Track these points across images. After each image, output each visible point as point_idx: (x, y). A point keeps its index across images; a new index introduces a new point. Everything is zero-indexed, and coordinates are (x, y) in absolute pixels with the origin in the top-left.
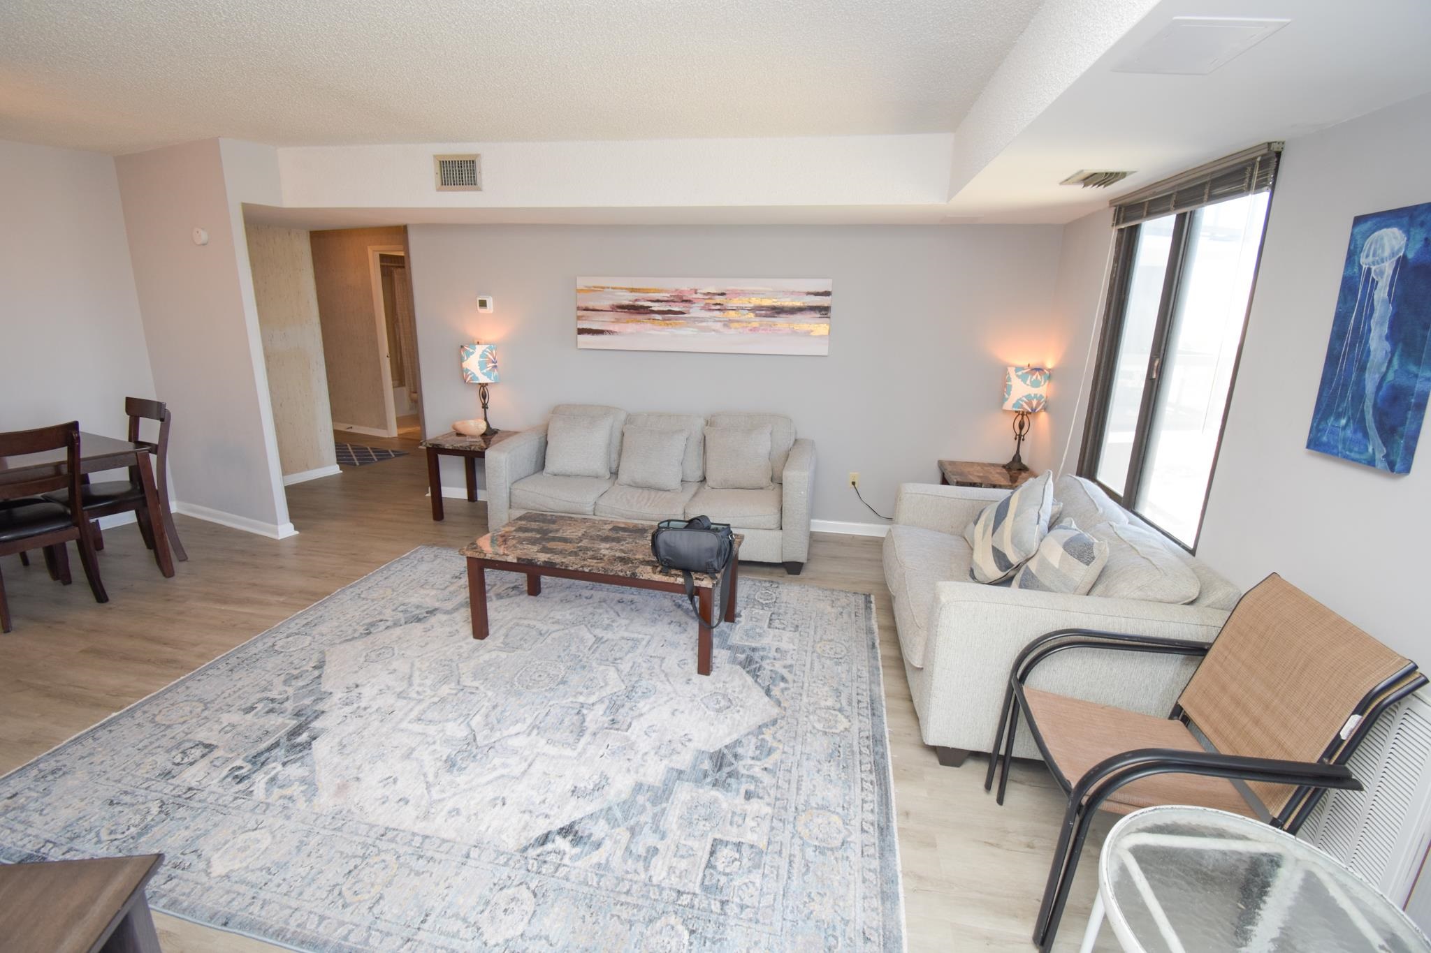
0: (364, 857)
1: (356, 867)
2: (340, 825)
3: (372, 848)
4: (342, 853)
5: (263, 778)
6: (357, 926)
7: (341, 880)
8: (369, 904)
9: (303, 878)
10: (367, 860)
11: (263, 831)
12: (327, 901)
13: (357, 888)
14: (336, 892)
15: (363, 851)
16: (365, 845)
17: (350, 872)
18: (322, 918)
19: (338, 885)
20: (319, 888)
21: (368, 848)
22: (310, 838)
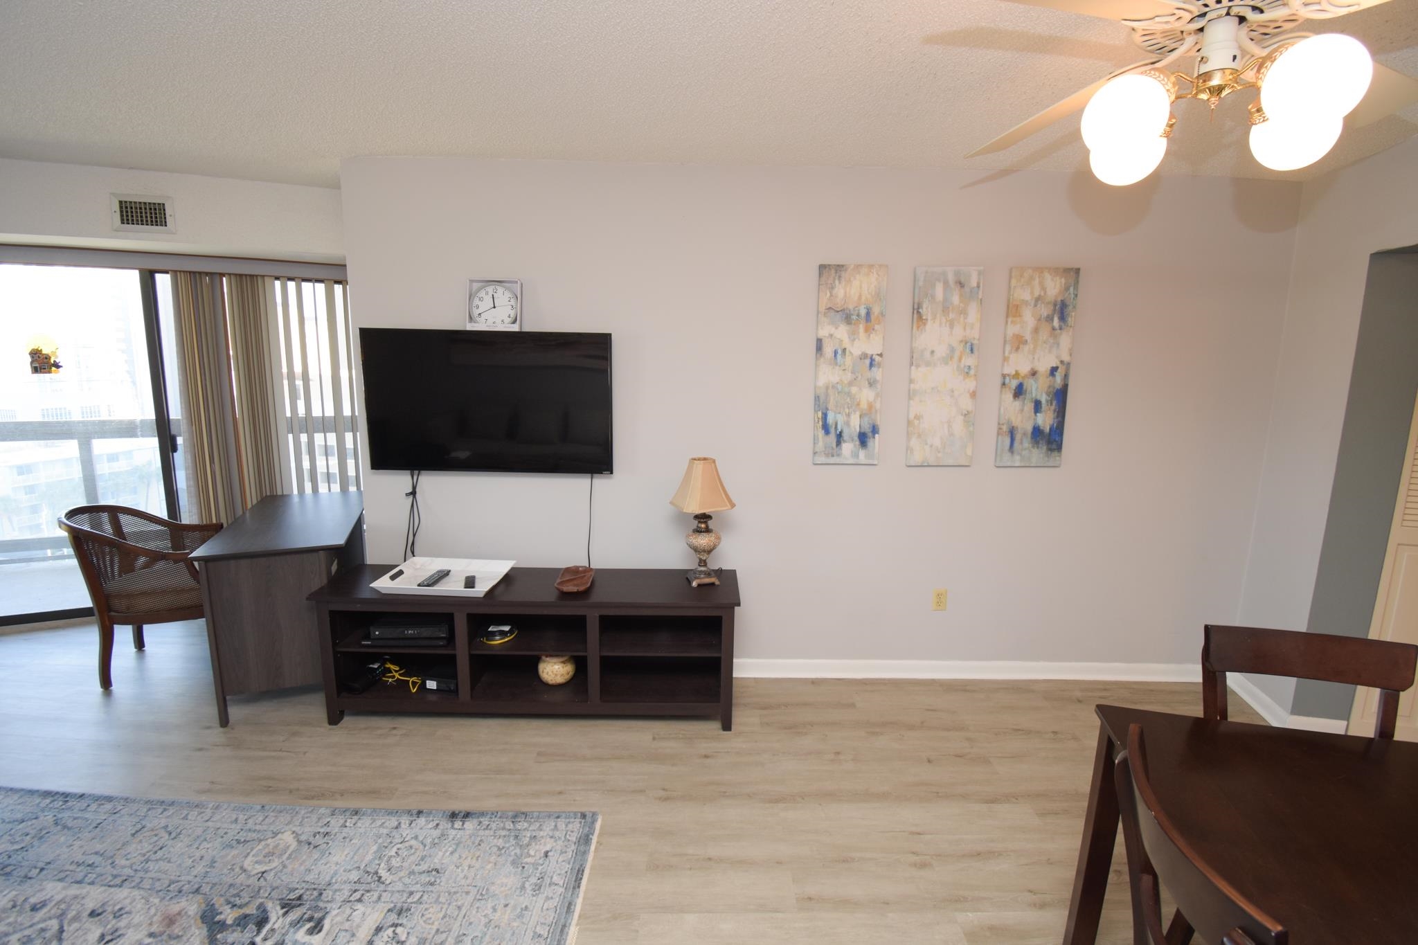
0: (147, 861)
1: (156, 852)
2: (172, 886)
3: (139, 868)
4: (169, 862)
5: (274, 923)
6: (156, 817)
7: (170, 842)
8: (145, 829)
9: (205, 840)
10: (143, 859)
11: (255, 872)
12: (181, 828)
13: (156, 838)
14: (173, 835)
15: (147, 865)
16: (147, 871)
17: (161, 849)
18: (185, 818)
19: (173, 839)
20: (189, 835)
21: (142, 868)
22: (203, 871)
